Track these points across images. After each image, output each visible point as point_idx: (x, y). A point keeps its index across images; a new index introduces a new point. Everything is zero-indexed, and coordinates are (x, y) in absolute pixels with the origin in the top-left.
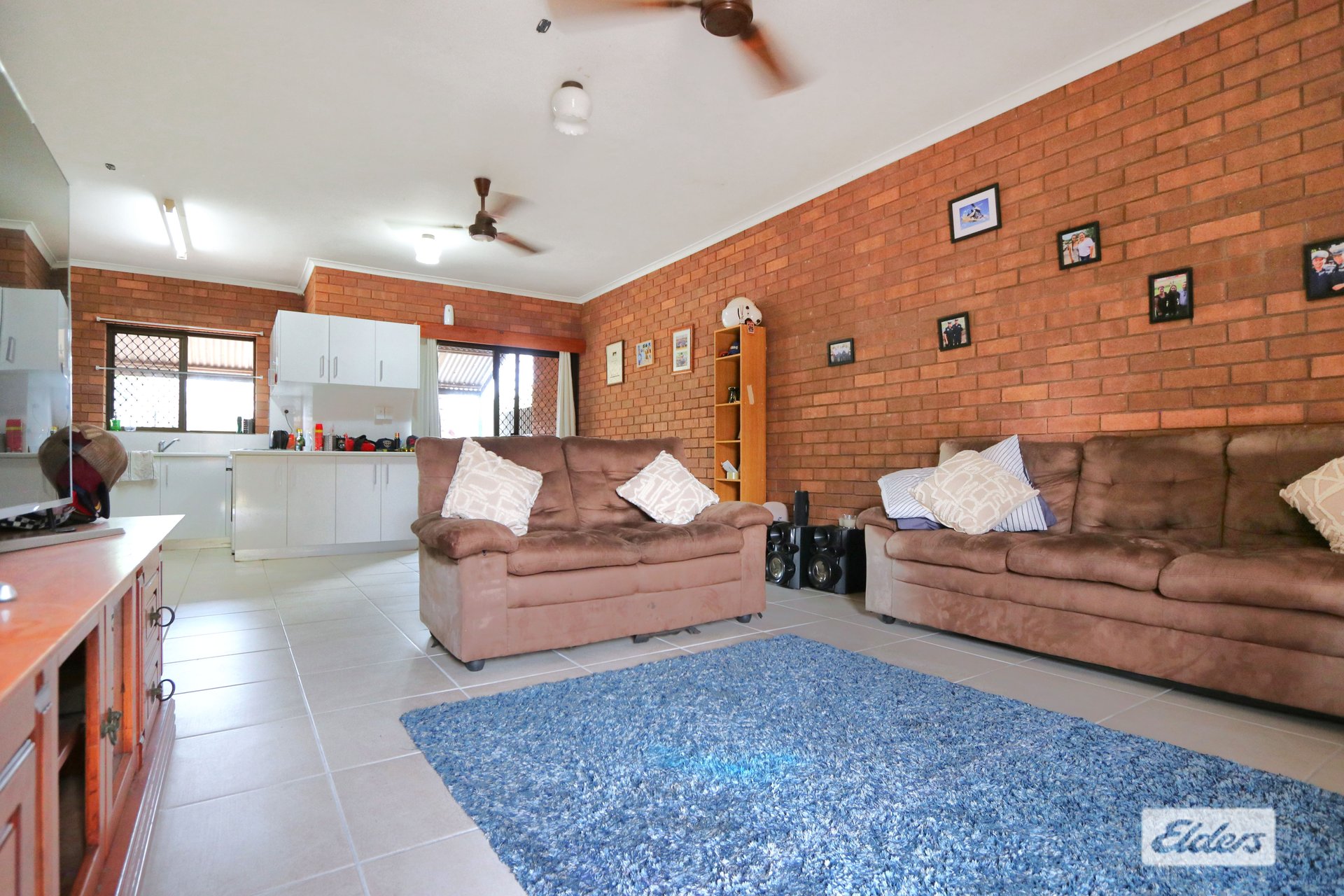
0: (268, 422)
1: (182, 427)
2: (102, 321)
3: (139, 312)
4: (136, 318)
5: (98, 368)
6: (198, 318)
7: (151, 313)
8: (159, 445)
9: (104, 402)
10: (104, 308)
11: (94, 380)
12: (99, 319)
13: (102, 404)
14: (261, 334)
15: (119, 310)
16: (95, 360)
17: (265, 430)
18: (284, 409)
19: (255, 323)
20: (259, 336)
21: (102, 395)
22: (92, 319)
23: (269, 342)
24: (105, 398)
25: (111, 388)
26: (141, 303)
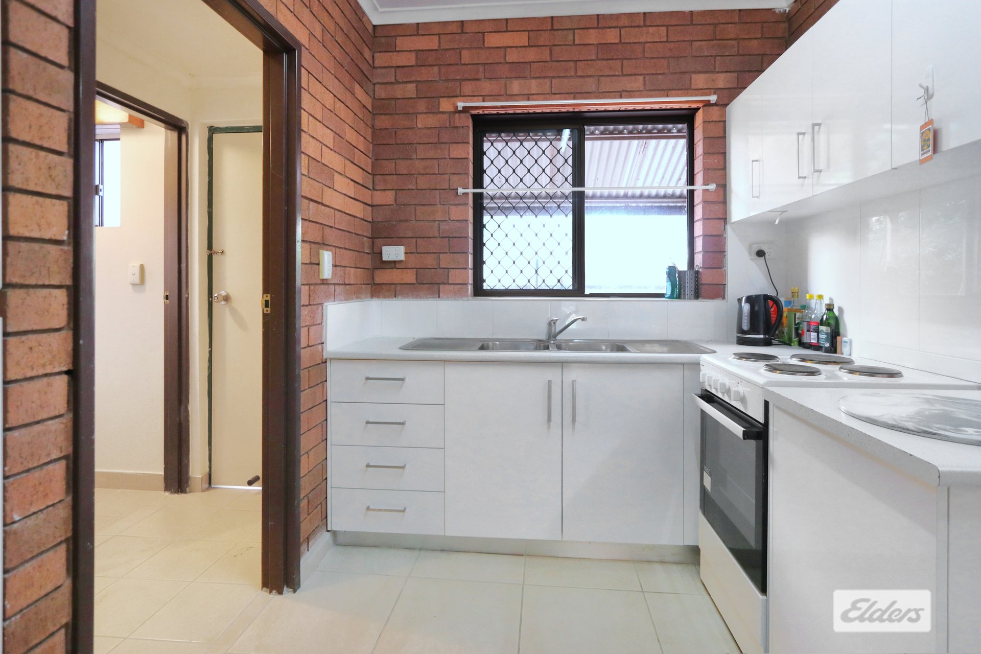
0: (724, 276)
1: (578, 289)
2: (466, 110)
3: (516, 86)
4: (512, 97)
5: (461, 191)
6: (606, 84)
7: (534, 86)
8: (549, 324)
9: (471, 250)
10: (468, 88)
11: (456, 213)
12: (461, 105)
13: (466, 253)
14: (713, 98)
15: (487, 86)
16: (455, 178)
17: (718, 291)
18: (756, 248)
19: (699, 80)
20: (707, 104)
21: (467, 237)
22: (452, 109)
23: (724, 114)
24: (471, 242)
25: (479, 227)
26: (520, 70)
